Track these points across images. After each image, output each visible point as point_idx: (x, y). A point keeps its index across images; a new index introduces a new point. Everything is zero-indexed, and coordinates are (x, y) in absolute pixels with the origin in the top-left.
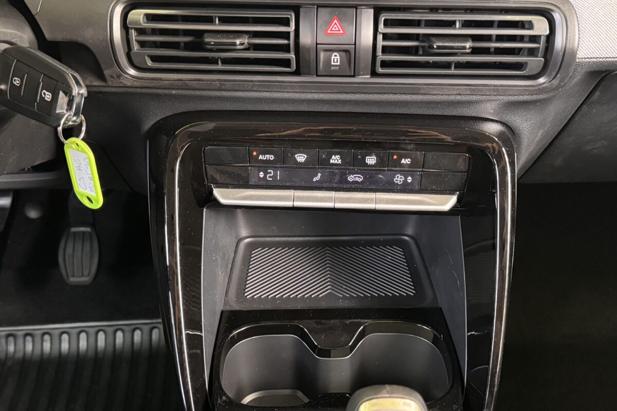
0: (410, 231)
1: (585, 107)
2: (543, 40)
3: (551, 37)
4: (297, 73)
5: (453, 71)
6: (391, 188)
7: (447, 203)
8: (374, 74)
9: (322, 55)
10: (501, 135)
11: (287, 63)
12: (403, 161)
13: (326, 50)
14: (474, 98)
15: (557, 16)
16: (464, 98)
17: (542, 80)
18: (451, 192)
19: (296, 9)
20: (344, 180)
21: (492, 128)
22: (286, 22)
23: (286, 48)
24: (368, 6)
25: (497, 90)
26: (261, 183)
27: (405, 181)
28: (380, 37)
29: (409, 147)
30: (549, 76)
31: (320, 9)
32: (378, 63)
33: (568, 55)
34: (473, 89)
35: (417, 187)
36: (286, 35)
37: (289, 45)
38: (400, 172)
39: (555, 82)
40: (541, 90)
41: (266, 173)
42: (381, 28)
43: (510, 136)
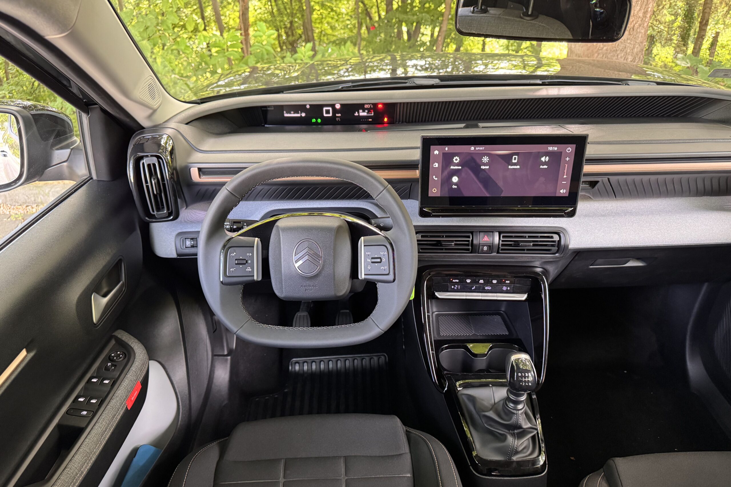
0: (503, 309)
1: (573, 262)
2: (557, 242)
3: (559, 241)
4: (471, 253)
5: (525, 252)
6: (502, 292)
7: (523, 297)
8: (498, 252)
9: (481, 247)
10: (542, 272)
11: (468, 250)
12: (507, 282)
13: (482, 246)
14: (533, 260)
15: (561, 235)
16: (530, 260)
17: (557, 255)
18: (525, 293)
19: (472, 233)
20: (484, 289)
21: (539, 270)
22: (469, 237)
23: (468, 245)
24: (497, 232)
25: (542, 258)
26: (452, 290)
27: (507, 289)
28: (501, 241)
29: (509, 277)
30: (559, 253)
31: (481, 233)
32: (500, 249)
33: (566, 247)
34: (533, 257)
35: (512, 291)
36: (468, 241)
37: (469, 244)
38: (505, 286)
39: (562, 255)
40: (557, 258)
41: (454, 286)
42: (502, 239)
43: (546, 272)
